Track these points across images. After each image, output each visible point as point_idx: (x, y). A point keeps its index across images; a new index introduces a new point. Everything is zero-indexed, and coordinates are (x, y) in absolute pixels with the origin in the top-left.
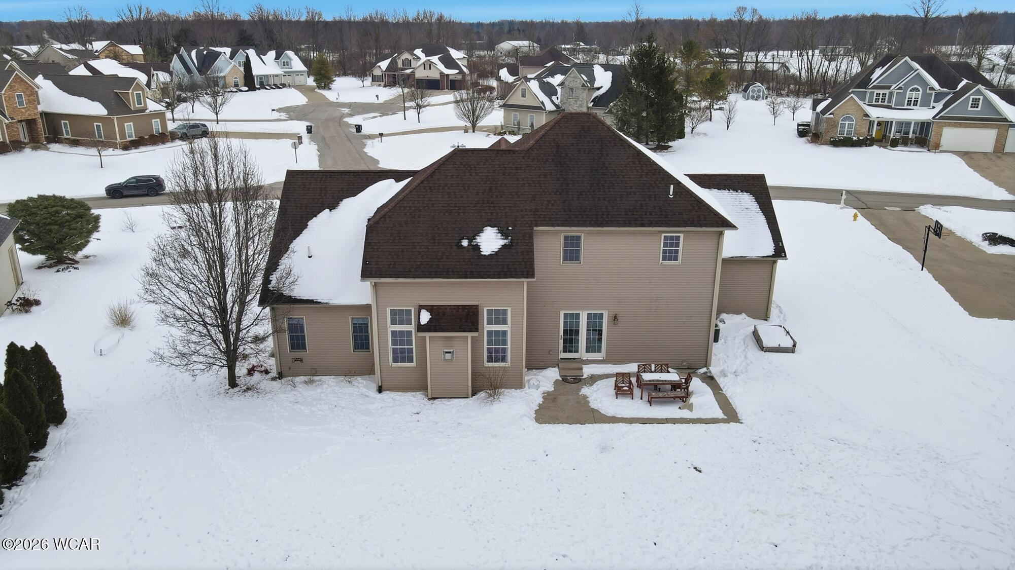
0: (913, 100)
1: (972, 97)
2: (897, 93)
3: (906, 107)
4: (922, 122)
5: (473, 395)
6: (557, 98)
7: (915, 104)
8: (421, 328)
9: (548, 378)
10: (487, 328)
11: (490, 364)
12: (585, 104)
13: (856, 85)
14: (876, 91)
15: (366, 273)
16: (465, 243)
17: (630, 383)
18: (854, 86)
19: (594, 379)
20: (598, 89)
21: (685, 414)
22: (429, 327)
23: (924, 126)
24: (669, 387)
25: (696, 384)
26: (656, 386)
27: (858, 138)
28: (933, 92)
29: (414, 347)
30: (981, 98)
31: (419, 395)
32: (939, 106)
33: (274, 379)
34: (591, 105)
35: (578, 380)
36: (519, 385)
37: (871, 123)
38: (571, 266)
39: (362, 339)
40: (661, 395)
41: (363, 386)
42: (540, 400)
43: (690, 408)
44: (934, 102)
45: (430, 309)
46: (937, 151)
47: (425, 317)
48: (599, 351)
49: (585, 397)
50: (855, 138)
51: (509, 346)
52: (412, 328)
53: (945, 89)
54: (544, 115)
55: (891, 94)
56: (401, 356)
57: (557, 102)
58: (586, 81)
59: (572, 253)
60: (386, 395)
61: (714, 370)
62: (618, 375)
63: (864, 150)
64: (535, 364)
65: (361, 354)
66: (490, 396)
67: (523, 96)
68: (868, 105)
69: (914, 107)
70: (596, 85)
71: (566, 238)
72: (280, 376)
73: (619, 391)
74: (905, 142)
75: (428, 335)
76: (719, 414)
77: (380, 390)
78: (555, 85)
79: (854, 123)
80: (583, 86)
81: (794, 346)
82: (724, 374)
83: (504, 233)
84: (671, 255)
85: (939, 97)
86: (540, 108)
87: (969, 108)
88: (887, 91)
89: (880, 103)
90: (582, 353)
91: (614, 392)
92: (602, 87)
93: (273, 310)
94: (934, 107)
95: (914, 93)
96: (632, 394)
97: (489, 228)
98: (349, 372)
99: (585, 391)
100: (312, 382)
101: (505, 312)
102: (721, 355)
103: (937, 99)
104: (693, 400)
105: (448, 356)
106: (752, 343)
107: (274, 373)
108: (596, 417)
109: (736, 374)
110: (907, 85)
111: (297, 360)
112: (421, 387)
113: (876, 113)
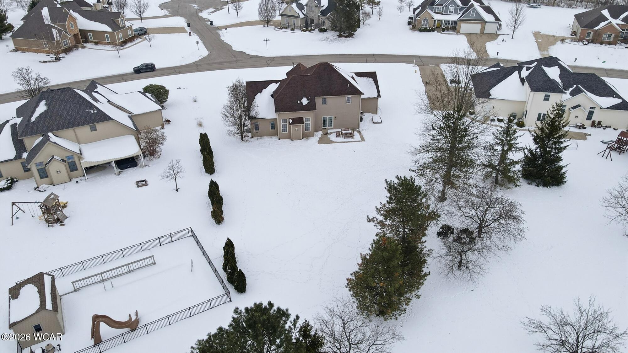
0: (451, 10)
1: (472, 11)
2: (445, 8)
3: (449, 14)
4: (455, 21)
5: (302, 139)
6: (305, 11)
7: (452, 13)
8: (290, 124)
9: (320, 133)
10: (305, 122)
11: (306, 131)
12: (317, 14)
13: (430, 4)
14: (437, 7)
15: (276, 111)
16: (299, 102)
17: (340, 134)
18: (429, 4)
19: (331, 133)
20: (322, 7)
21: (353, 140)
22: (292, 123)
23: (455, 23)
24: (349, 134)
25: (356, 133)
26: (346, 134)
27: (429, 28)
28: (459, 7)
29: (287, 128)
30: (475, 11)
31: (289, 140)
32: (461, 13)
33: (251, 138)
34: (320, 14)
35: (327, 134)
36: (313, 136)
37: (435, 21)
38: (324, 105)
39: (273, 126)
40: (347, 136)
41: (275, 139)
42: (319, 139)
43: (354, 139)
44: (459, 11)
45: (292, 119)
46: (458, 33)
47: (291, 121)
48: (332, 126)
49: (329, 138)
50: (428, 28)
51: (310, 127)
52: (287, 123)
53: (464, 6)
54: (300, 20)
55: (443, 8)
56: (284, 130)
57: (305, 13)
58: (317, 4)
59: (324, 102)
60: (280, 140)
61: (360, 129)
62: (337, 132)
63: (432, 33)
64: (316, 131)
65: (273, 130)
66: (307, 139)
67: (290, 11)
68: (434, 13)
69: (452, 14)
70: (321, 6)
71: (323, 99)
72: (252, 137)
73: (337, 136)
74: (448, 29)
75: (291, 125)
76: (361, 140)
77: (279, 139)
78: (304, 5)
79: (428, 21)
80: (316, 6)
81: (381, 122)
82: (363, 130)
83: (308, 99)
84: (349, 102)
85: (461, 9)
86: (298, 17)
87: (471, 16)
88: (441, 7)
89: (439, 12)
90: (328, 127)
91: (336, 136)
92: (324, 6)
93: (251, 121)
94: (459, 14)
95: (452, 7)
96: (340, 136)
97: (304, 98)
98: (271, 135)
99: (329, 136)
100: (262, 138)
101: (309, 118)
102: (363, 125)
103: (461, 10)
104: (354, 137)
105: (297, 130)
106: (371, 122)
107: (251, 137)
108: (332, 142)
109: (366, 130)
110: (449, 4)
111: (256, 133)
112: (290, 138)
113: (437, 17)
